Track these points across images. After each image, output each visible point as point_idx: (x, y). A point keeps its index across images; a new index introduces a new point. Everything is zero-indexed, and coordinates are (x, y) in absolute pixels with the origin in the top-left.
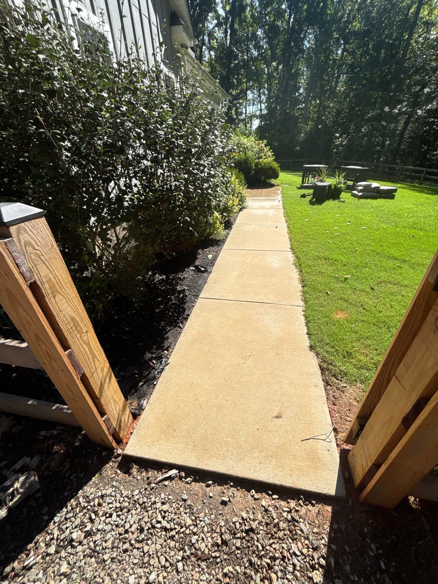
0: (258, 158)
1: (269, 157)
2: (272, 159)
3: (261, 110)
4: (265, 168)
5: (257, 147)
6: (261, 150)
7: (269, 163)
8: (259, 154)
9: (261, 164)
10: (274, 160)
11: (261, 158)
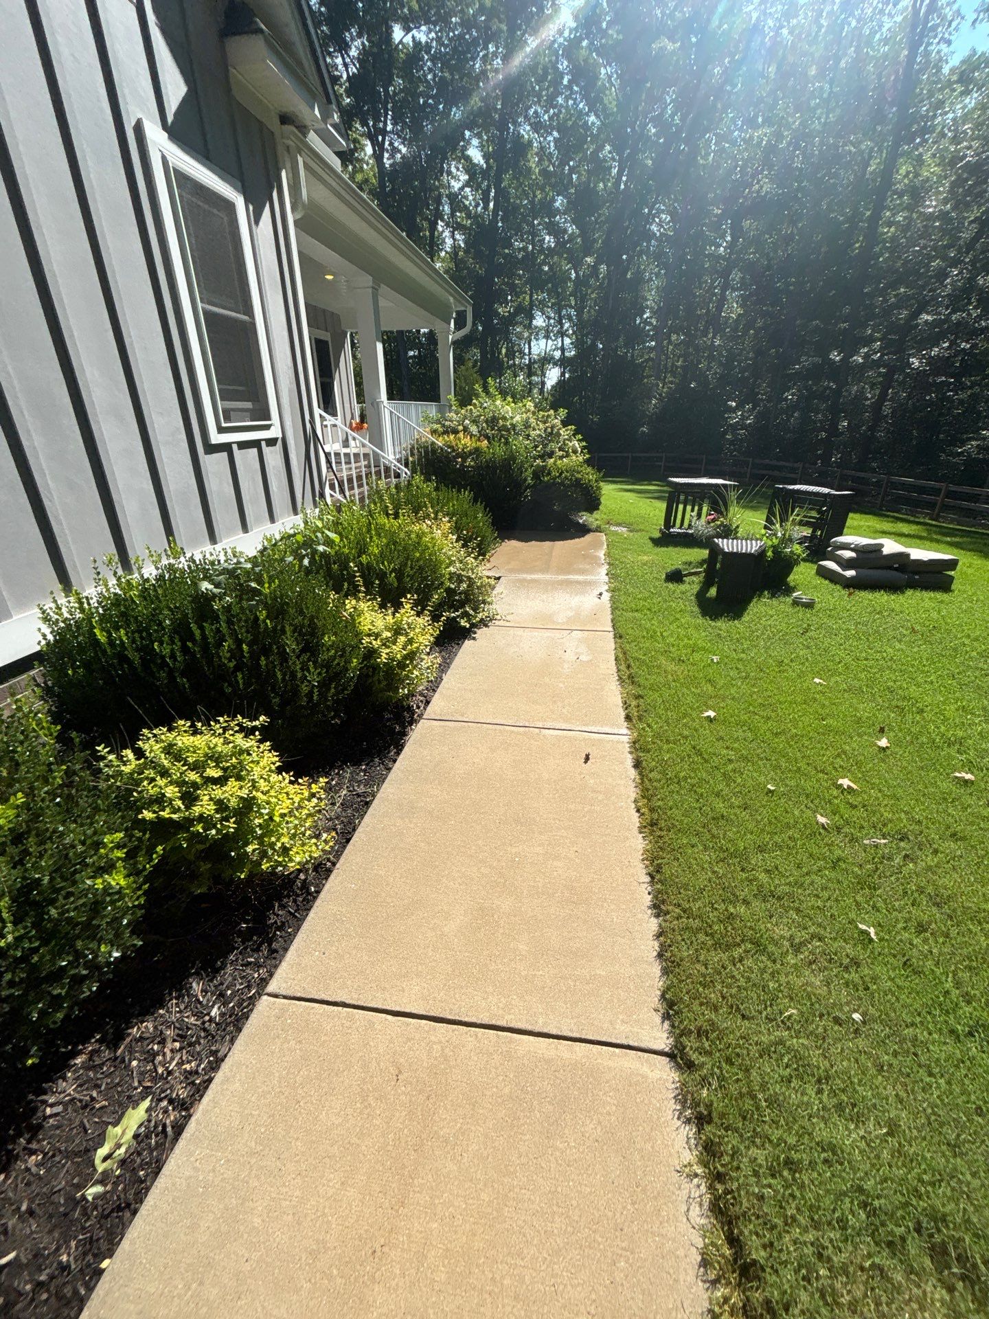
0: (542, 457)
1: (575, 452)
2: (581, 459)
3: (563, 349)
4: (562, 484)
5: (541, 426)
6: (552, 435)
7: (572, 471)
8: (545, 446)
9: (549, 474)
10: (588, 462)
11: (551, 455)
